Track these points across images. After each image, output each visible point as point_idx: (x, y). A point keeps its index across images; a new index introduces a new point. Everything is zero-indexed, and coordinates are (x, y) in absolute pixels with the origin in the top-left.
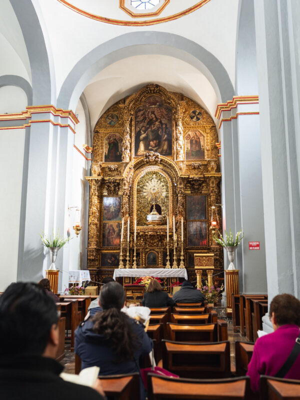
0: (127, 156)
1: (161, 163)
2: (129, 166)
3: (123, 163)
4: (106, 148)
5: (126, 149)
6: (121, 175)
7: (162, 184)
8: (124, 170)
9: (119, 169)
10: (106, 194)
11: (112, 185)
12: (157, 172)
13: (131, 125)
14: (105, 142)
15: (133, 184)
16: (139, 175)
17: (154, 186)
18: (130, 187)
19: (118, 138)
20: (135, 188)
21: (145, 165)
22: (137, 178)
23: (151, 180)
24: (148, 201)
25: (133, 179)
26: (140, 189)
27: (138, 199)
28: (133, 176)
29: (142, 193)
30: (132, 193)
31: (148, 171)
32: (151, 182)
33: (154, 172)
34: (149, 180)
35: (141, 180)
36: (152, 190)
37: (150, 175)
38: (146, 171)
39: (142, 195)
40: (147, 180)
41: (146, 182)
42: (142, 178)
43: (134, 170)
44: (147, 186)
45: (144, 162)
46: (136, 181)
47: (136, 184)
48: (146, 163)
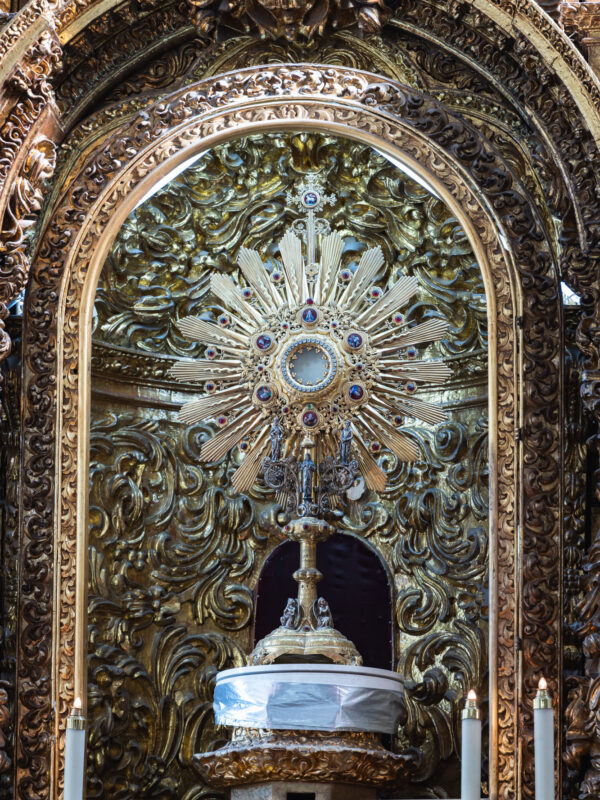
1: (390, 33)
7: (406, 287)
12: (345, 143)
15: (43, 286)
16: (121, 180)
17: (311, 318)
18: (13, 325)
20: (78, 326)
21: (201, 48)
22: (92, 214)
23: (264, 241)
24: (231, 492)
25: (43, 227)
26: (132, 350)
27: (109, 472)
28: (43, 189)
29: (163, 395)
30: (31, 398)
31: (235, 126)
32: (270, 264)
33: (310, 136)
34: (245, 233)
35: (153, 237)
36: (279, 360)
37: (255, 174)
38: (209, 121)
39: (162, 415)
40: (216, 234)
41: (213, 258)
42: (164, 208)
43: (65, 116)
44: (217, 313)
45: (181, 19)
46: (85, 247)
47: (81, 286)
48: (206, 26)
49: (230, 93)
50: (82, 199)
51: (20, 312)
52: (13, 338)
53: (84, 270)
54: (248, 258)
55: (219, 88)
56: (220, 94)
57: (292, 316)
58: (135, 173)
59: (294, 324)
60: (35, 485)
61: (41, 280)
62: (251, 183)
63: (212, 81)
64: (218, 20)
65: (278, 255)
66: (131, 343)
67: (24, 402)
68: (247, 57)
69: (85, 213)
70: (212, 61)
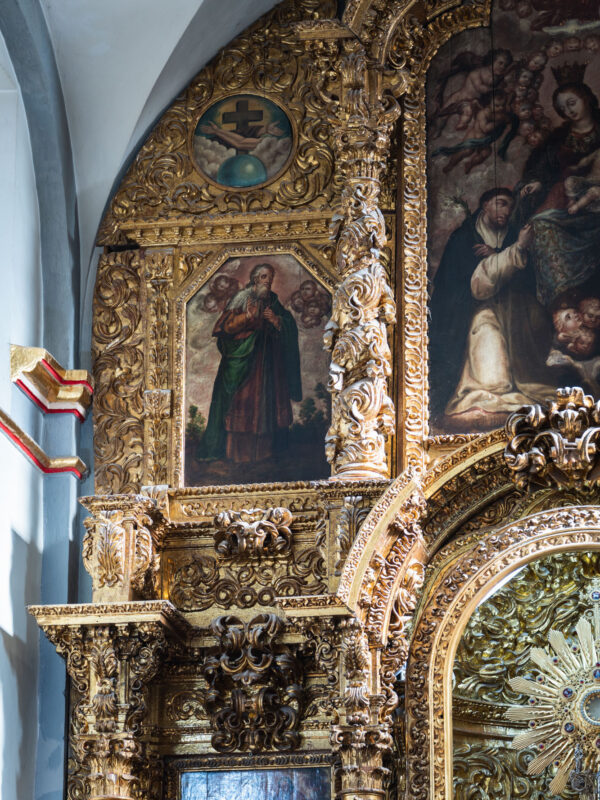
0: (369, 431)
2: (386, 511)
3: (336, 493)
4: (196, 369)
5: (359, 373)
6: (321, 587)
8: (346, 548)
9: (306, 542)
10: (199, 743)
11: (249, 674)
13: (393, 185)
14: (193, 322)
15: (418, 660)
16: (468, 587)
18: (399, 687)
19: (295, 285)
20: (443, 686)
21: (519, 498)
22: (450, 611)
23: (566, 624)
24: (549, 794)
25: (418, 620)
26: (479, 701)
27: (466, 784)
28: (417, 596)
29: (501, 731)
30: (412, 735)
31: (543, 549)
32: (570, 640)
33: (594, 554)
34: (553, 620)
35: (491, 625)
36: (578, 705)
37: (558, 580)
38: (526, 546)
39: (501, 744)
40: (533, 621)
41: (532, 637)
42: (498, 605)
43: (429, 546)
44: (535, 674)
45: (505, 479)
46: (446, 633)
47: (444, 659)
48: (521, 483)
49: (539, 527)
50: (442, 601)
51: (403, 678)
52: (399, 695)
53: (446, 648)
54: (556, 637)
55: (531, 524)
56: (532, 528)
57: (586, 675)
58: (478, 582)
59: (588, 680)
60: (417, 794)
61: (417, 656)
62: (555, 586)
63: (526, 520)
64: (530, 479)
65: (575, 634)
66: (479, 696)
67: (408, 738)
68: (550, 503)
69: (445, 611)
70: (527, 506)
